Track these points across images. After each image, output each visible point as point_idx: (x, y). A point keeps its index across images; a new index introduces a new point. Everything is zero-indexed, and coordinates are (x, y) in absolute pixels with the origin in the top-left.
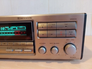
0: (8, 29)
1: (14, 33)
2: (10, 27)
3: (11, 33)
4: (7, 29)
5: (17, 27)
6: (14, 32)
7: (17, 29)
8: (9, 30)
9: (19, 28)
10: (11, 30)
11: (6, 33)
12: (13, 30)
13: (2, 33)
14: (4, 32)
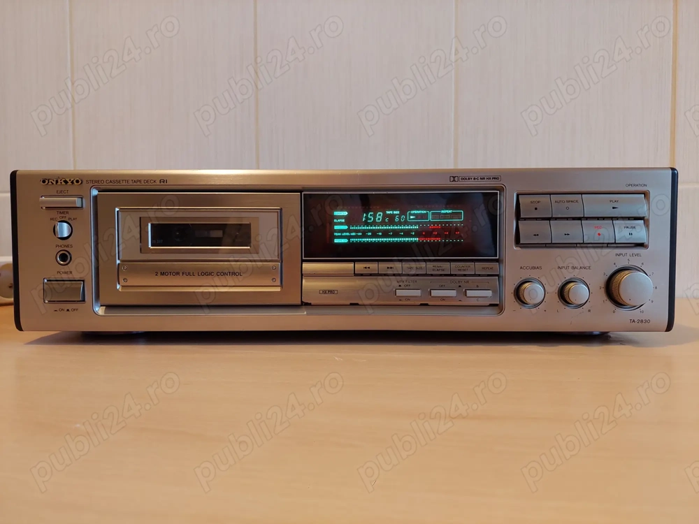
0: (397, 219)
1: (418, 234)
2: (403, 212)
3: (407, 233)
4: (392, 217)
5: (430, 213)
6: (416, 231)
7: (430, 217)
8: (400, 223)
9: (440, 214)
10: (406, 223)
11: (385, 234)
12: (415, 224)
13: (370, 234)
14: (379, 231)
